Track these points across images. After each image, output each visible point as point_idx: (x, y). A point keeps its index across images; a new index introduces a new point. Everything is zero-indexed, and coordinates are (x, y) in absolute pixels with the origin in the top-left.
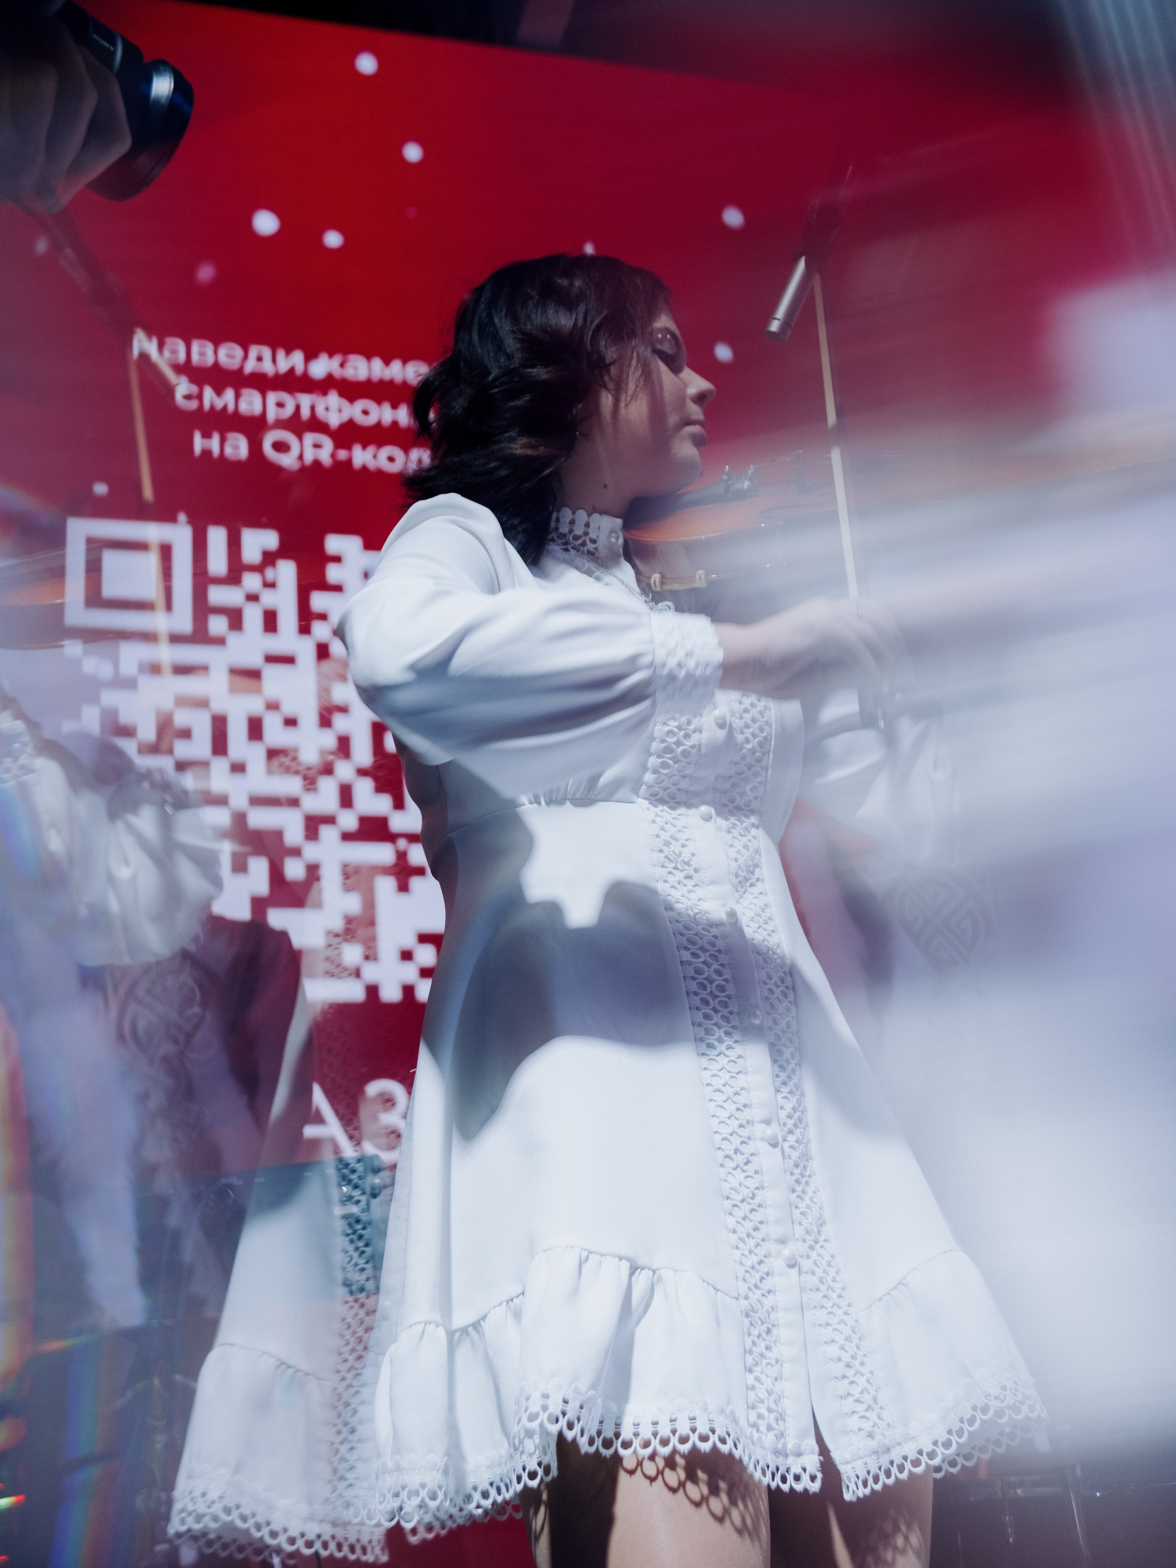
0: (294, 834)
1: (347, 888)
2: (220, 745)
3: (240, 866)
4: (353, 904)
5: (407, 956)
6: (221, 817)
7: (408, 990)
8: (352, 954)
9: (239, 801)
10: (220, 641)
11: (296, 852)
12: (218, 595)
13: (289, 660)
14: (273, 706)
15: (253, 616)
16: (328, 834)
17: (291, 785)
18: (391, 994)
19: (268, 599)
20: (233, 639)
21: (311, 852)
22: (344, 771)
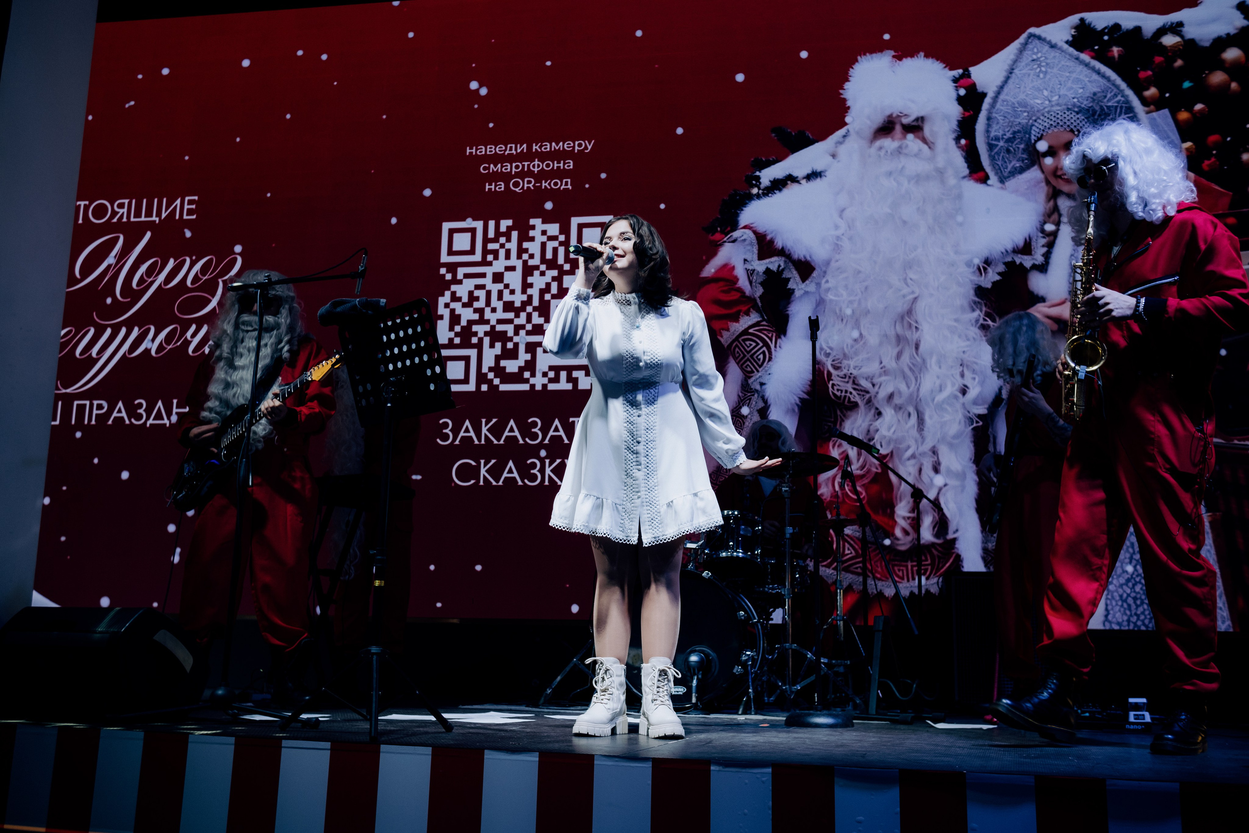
0: (510, 333)
1: (526, 352)
2: (488, 303)
3: (492, 346)
4: (528, 357)
5: (545, 374)
6: (487, 328)
7: (544, 386)
8: (527, 375)
9: (493, 322)
10: (490, 264)
11: (511, 339)
12: (491, 246)
13: (512, 269)
14: (507, 286)
15: (502, 253)
16: (522, 333)
17: (511, 315)
18: (539, 387)
19: (508, 246)
20: (495, 262)
21: (516, 339)
22: (529, 309)
